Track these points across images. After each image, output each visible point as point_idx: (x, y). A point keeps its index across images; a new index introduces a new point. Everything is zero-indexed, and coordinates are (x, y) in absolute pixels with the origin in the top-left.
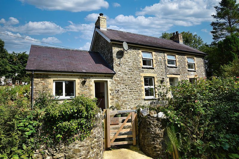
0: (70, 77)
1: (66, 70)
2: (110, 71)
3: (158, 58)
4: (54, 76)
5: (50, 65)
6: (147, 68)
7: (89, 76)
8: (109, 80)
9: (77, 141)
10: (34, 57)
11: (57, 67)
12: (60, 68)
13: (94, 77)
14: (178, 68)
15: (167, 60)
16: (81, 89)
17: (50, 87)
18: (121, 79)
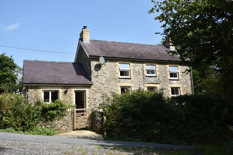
0: (55, 87)
1: (52, 82)
2: (88, 82)
3: (136, 68)
4: (43, 87)
5: (40, 79)
6: (124, 79)
7: (70, 86)
8: (87, 90)
9: (56, 120)
10: (27, 72)
11: (45, 80)
12: (47, 80)
13: (75, 88)
14: (157, 78)
15: (145, 70)
16: (64, 97)
17: (40, 95)
18: (98, 89)
